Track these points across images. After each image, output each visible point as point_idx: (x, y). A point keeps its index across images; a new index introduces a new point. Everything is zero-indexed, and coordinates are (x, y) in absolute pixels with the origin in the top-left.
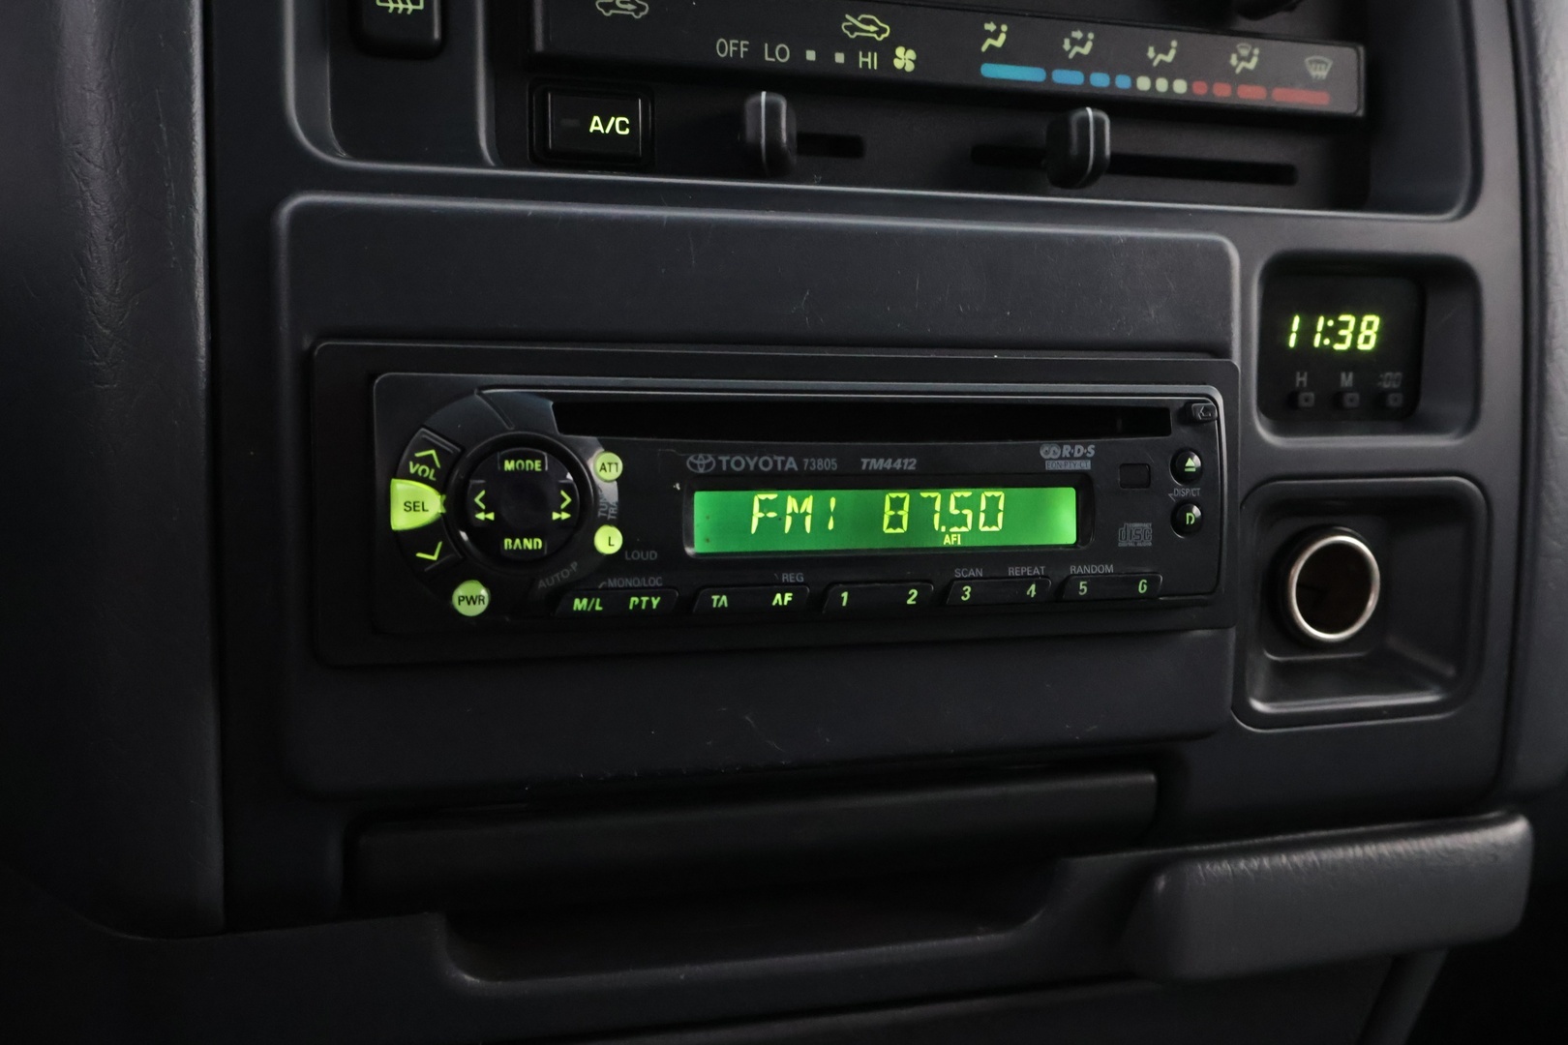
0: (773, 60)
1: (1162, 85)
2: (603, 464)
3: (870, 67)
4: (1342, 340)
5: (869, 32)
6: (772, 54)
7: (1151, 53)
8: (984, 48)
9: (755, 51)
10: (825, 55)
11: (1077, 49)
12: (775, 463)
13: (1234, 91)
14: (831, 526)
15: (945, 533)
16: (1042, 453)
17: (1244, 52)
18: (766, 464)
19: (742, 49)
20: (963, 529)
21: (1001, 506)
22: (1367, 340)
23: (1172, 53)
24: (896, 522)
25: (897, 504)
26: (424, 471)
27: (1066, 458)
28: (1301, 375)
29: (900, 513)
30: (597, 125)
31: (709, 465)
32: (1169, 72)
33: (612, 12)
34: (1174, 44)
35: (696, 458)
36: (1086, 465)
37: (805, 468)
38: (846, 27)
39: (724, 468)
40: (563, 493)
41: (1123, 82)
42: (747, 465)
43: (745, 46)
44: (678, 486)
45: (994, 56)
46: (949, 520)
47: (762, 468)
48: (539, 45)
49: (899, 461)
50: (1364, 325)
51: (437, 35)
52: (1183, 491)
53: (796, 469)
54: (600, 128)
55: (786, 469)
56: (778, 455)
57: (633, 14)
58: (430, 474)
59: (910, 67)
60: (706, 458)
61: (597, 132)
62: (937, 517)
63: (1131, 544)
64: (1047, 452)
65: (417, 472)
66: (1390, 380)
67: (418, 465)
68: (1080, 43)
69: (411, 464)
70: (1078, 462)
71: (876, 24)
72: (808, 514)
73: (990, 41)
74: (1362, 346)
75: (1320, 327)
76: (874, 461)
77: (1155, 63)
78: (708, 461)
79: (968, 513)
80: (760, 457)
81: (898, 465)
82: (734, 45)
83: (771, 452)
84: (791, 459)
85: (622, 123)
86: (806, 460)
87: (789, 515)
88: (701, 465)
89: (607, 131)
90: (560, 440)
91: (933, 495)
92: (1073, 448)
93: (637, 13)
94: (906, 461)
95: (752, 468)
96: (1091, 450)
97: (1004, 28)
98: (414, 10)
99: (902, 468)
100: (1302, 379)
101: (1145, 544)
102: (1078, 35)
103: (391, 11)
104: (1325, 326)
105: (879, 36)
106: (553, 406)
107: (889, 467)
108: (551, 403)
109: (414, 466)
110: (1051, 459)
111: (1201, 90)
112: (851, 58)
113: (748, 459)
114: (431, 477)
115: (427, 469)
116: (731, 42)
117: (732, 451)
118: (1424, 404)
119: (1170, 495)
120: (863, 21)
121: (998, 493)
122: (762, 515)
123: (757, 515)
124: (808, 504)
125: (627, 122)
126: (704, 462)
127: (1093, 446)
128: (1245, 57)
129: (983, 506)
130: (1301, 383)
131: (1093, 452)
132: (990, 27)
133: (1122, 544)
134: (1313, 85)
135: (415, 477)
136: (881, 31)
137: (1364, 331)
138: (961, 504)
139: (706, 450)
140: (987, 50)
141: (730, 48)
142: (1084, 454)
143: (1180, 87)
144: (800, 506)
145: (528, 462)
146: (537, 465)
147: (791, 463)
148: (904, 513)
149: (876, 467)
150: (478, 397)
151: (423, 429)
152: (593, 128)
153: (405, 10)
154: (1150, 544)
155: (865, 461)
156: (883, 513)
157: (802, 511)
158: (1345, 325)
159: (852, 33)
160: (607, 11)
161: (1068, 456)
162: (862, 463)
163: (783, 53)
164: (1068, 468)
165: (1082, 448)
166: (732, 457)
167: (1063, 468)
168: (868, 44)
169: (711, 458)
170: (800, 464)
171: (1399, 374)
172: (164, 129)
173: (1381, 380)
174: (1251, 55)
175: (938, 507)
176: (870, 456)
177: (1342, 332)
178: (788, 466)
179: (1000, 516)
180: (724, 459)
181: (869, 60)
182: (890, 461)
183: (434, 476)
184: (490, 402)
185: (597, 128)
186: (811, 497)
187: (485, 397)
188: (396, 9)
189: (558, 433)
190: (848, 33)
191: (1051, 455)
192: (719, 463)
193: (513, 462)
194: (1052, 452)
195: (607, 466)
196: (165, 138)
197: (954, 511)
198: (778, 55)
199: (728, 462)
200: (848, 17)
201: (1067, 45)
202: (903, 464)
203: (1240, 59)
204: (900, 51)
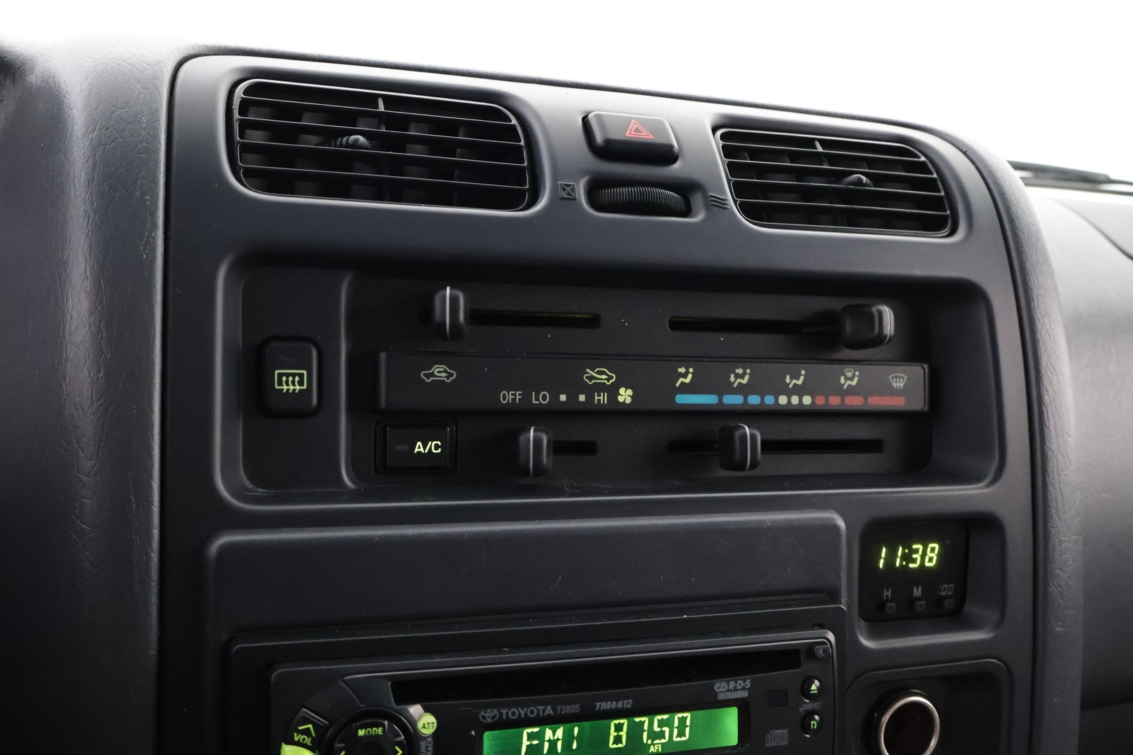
0: (538, 402)
1: (795, 400)
2: (424, 724)
3: (602, 402)
4: (914, 561)
5: (601, 379)
6: (537, 399)
7: (788, 380)
8: (678, 385)
9: (526, 397)
10: (573, 397)
11: (739, 380)
12: (538, 711)
13: (843, 400)
14: (575, 746)
15: (650, 745)
16: (715, 688)
17: (849, 375)
18: (532, 712)
19: (518, 397)
20: (663, 741)
21: (688, 723)
22: (931, 560)
23: (802, 378)
24: (618, 740)
25: (619, 728)
26: (304, 739)
27: (731, 690)
28: (887, 591)
29: (621, 733)
30: (419, 448)
31: (494, 717)
32: (800, 391)
33: (431, 379)
34: (803, 372)
35: (485, 713)
36: (745, 694)
37: (558, 713)
38: (587, 377)
39: (504, 717)
40: (397, 748)
41: (769, 400)
42: (520, 714)
43: (519, 395)
44: (473, 733)
45: (685, 389)
46: (654, 736)
47: (529, 714)
48: (383, 404)
49: (621, 702)
50: (929, 549)
51: (315, 401)
52: (808, 704)
53: (552, 713)
54: (422, 450)
55: (546, 714)
56: (541, 705)
57: (445, 379)
58: (308, 741)
59: (629, 400)
60: (492, 712)
61: (419, 453)
62: (645, 735)
63: (775, 744)
64: (719, 688)
65: (299, 740)
66: (946, 589)
67: (300, 735)
68: (741, 376)
69: (295, 734)
70: (740, 692)
71: (606, 374)
72: (560, 739)
73: (682, 380)
74: (927, 564)
75: (900, 553)
76: (604, 704)
77: (791, 386)
78: (494, 714)
79: (666, 729)
80: (528, 708)
81: (620, 705)
82: (512, 395)
83: (535, 703)
84: (549, 707)
85: (436, 445)
86: (559, 707)
87: (547, 741)
88: (489, 717)
89: (426, 451)
90: (394, 710)
91: (642, 719)
92: (736, 683)
93: (448, 379)
94: (625, 702)
95: (523, 716)
96: (748, 682)
97: (691, 370)
98: (300, 390)
99: (622, 707)
100: (888, 593)
101: (784, 743)
102: (740, 371)
103: (284, 391)
104: (904, 553)
105: (608, 382)
106: (391, 686)
107: (614, 707)
108: (390, 683)
109: (298, 735)
110: (721, 692)
111: (820, 401)
112: (590, 398)
113: (520, 710)
114: (309, 744)
115: (306, 737)
116: (511, 393)
117: (509, 705)
118: (968, 607)
119: (800, 709)
120: (599, 373)
121: (687, 715)
122: (528, 743)
123: (525, 743)
124: (560, 733)
125: (440, 444)
126: (491, 715)
127: (749, 681)
128: (850, 378)
129: (676, 724)
130: (887, 596)
131: (749, 685)
132: (682, 370)
133: (768, 745)
134: (895, 392)
135: (298, 744)
136: (610, 378)
137: (929, 554)
138: (661, 724)
139: (491, 706)
140: (680, 385)
141: (509, 397)
142: (744, 687)
143: (807, 400)
144: (554, 734)
145: (374, 729)
146: (380, 731)
147: (549, 711)
148: (624, 734)
149: (605, 708)
150: (341, 682)
151: (304, 710)
152: (416, 450)
153: (294, 390)
154: (787, 743)
155: (598, 704)
156: (609, 734)
157: (556, 738)
158: (916, 551)
159: (590, 382)
160: (428, 379)
161: (733, 689)
162: (596, 706)
163: (544, 398)
164: (732, 697)
165: (741, 682)
166: (509, 710)
167: (729, 697)
168: (600, 388)
169: (495, 712)
170: (555, 710)
171: (952, 585)
172: (133, 499)
173: (940, 590)
174: (854, 376)
175: (646, 727)
176: (601, 701)
177: (914, 556)
178: (547, 712)
179: (687, 730)
180: (504, 711)
181: (601, 398)
182: (615, 702)
183: (311, 743)
184: (349, 686)
185: (419, 450)
186: (562, 728)
187: (346, 683)
188: (288, 390)
189: (395, 706)
190: (588, 381)
191: (721, 689)
192: (501, 714)
193: (364, 730)
194: (722, 687)
195: (427, 725)
196: (134, 506)
197: (656, 729)
198: (542, 399)
199: (507, 714)
200: (588, 370)
201: (732, 378)
202: (623, 704)
203: (847, 379)
204: (622, 390)
